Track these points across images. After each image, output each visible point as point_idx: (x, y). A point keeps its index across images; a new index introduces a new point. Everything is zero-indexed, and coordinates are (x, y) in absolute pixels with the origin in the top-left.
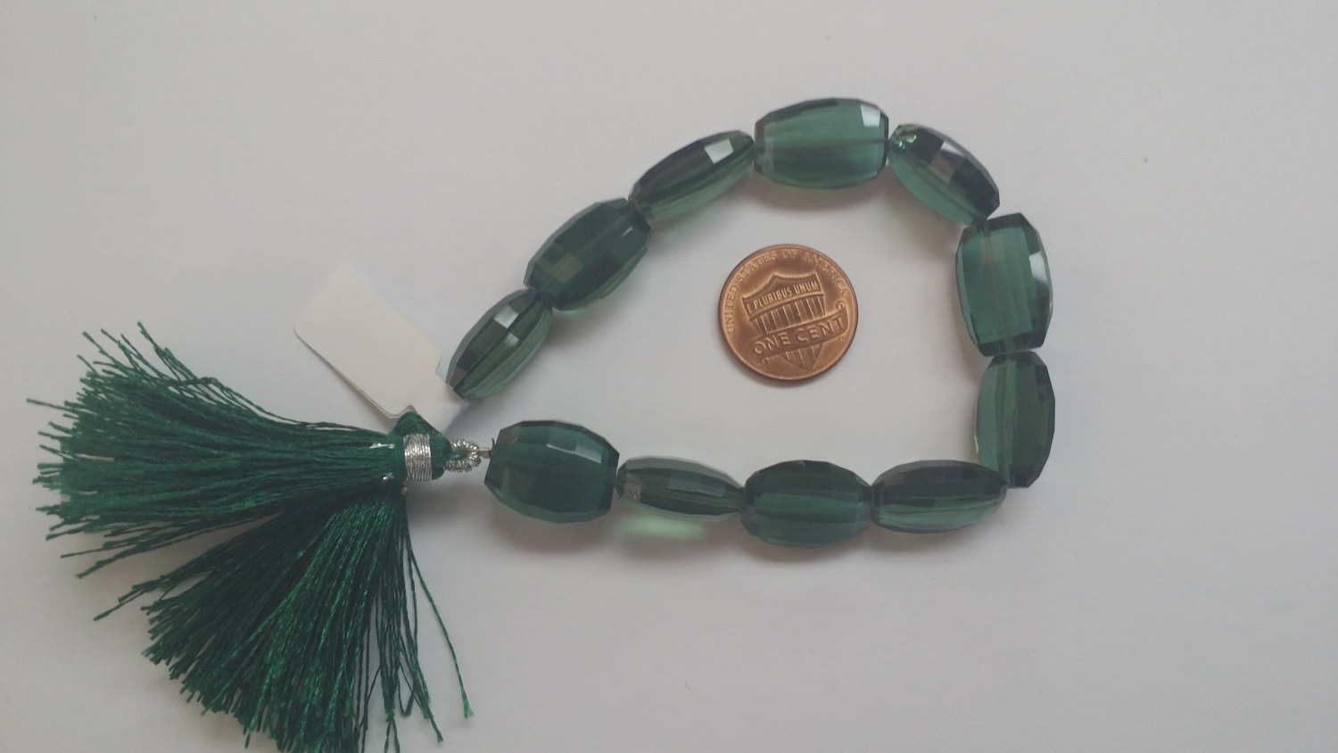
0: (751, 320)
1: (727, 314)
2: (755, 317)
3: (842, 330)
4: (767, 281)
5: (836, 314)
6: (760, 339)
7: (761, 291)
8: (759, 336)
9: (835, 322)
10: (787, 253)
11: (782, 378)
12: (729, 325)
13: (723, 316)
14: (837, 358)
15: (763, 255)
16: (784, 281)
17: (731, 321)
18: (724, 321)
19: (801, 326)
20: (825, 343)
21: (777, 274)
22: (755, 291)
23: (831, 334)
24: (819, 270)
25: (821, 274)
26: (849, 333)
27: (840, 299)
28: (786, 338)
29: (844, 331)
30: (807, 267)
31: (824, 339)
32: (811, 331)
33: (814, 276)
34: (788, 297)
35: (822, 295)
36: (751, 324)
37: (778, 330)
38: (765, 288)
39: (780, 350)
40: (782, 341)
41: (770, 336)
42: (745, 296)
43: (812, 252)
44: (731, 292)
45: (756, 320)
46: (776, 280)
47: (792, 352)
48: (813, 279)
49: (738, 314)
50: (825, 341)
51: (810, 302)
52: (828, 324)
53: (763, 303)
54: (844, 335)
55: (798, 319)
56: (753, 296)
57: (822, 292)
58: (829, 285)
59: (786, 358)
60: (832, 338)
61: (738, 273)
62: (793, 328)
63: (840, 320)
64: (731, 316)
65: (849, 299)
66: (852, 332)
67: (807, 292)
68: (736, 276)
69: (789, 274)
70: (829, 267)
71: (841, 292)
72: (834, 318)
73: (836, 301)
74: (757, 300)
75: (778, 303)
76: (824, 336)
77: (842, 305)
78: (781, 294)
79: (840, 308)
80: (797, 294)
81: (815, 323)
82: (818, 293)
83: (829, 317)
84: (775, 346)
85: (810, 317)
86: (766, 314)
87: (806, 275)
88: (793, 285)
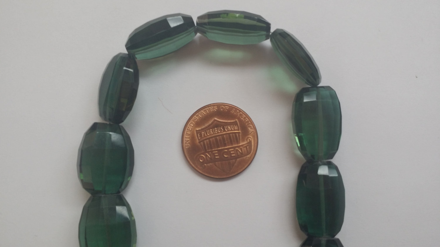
0: (200, 142)
1: (187, 138)
2: (202, 141)
3: (248, 153)
4: (210, 122)
5: (246, 144)
6: (203, 154)
7: (206, 127)
8: (203, 152)
9: (245, 148)
10: (222, 108)
11: (212, 176)
13: (184, 139)
14: (244, 168)
15: (210, 107)
16: (219, 123)
17: (188, 142)
18: (185, 142)
19: (226, 149)
20: (238, 159)
21: (216, 119)
22: (203, 127)
23: (242, 155)
24: (239, 119)
25: (240, 121)
26: (251, 155)
27: (250, 136)
28: (217, 154)
29: (249, 154)
30: (233, 117)
32: (232, 152)
33: (236, 121)
34: (221, 132)
35: (239, 133)
36: (199, 144)
37: (213, 150)
38: (209, 126)
40: (215, 156)
41: (208, 152)
42: (197, 129)
43: (236, 109)
44: (191, 126)
45: (202, 143)
46: (216, 122)
47: (220, 162)
48: (235, 123)
49: (193, 138)
50: (239, 158)
51: (233, 135)
52: (241, 149)
53: (207, 134)
54: (248, 156)
55: (225, 145)
56: (202, 129)
58: (244, 128)
59: (216, 165)
60: (242, 157)
61: (195, 116)
62: (221, 149)
63: (248, 147)
65: (254, 136)
66: (253, 155)
67: (232, 130)
68: (194, 118)
69: (222, 119)
70: (245, 118)
71: (250, 132)
72: (244, 146)
73: (247, 137)
74: (204, 132)
75: (215, 135)
76: (238, 155)
77: (250, 140)
78: (217, 130)
79: (248, 141)
80: (226, 131)
81: (234, 148)
82: (238, 131)
83: (242, 146)
84: (211, 158)
85: (232, 144)
86: (208, 140)
87: (232, 121)
88: (223, 125)
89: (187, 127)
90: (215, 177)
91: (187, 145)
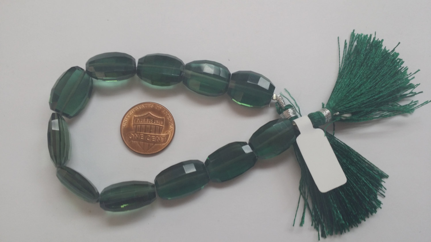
0: (133, 125)
1: (126, 120)
2: (135, 125)
3: (164, 142)
4: (145, 114)
5: (164, 136)
6: (133, 133)
7: (142, 117)
8: (134, 132)
9: (163, 138)
10: (157, 107)
11: (134, 150)
12: (124, 124)
15: (149, 104)
16: (152, 116)
17: (126, 123)
18: (124, 121)
19: (150, 135)
20: (156, 144)
21: (150, 113)
22: (140, 116)
23: (160, 142)
24: (166, 117)
25: (166, 119)
26: (166, 144)
27: (169, 131)
28: (142, 137)
29: (164, 143)
30: (162, 115)
31: (156, 142)
32: (153, 138)
33: (163, 119)
34: (151, 123)
35: (163, 127)
36: (133, 126)
37: (141, 133)
38: (144, 116)
39: (138, 139)
40: (141, 137)
41: (137, 133)
42: (135, 116)
44: (131, 113)
46: (149, 115)
47: (143, 142)
49: (130, 121)
51: (158, 127)
52: (160, 138)
53: (140, 121)
55: (150, 132)
56: (138, 117)
57: (164, 126)
58: (167, 125)
59: (139, 144)
60: (159, 143)
61: (137, 107)
62: (147, 134)
63: (165, 138)
64: (127, 121)
65: (172, 132)
67: (158, 124)
68: (135, 108)
69: (155, 115)
70: (170, 118)
71: (170, 129)
72: (163, 137)
73: (167, 131)
74: (139, 119)
75: (146, 123)
76: (157, 141)
77: (168, 133)
78: (149, 120)
79: (167, 134)
80: (154, 123)
81: (156, 136)
82: (162, 126)
83: (162, 136)
84: (137, 138)
85: (155, 133)
86: (140, 125)
87: (161, 118)
88: (154, 119)
89: (129, 113)
90: (136, 151)
91: (124, 125)
